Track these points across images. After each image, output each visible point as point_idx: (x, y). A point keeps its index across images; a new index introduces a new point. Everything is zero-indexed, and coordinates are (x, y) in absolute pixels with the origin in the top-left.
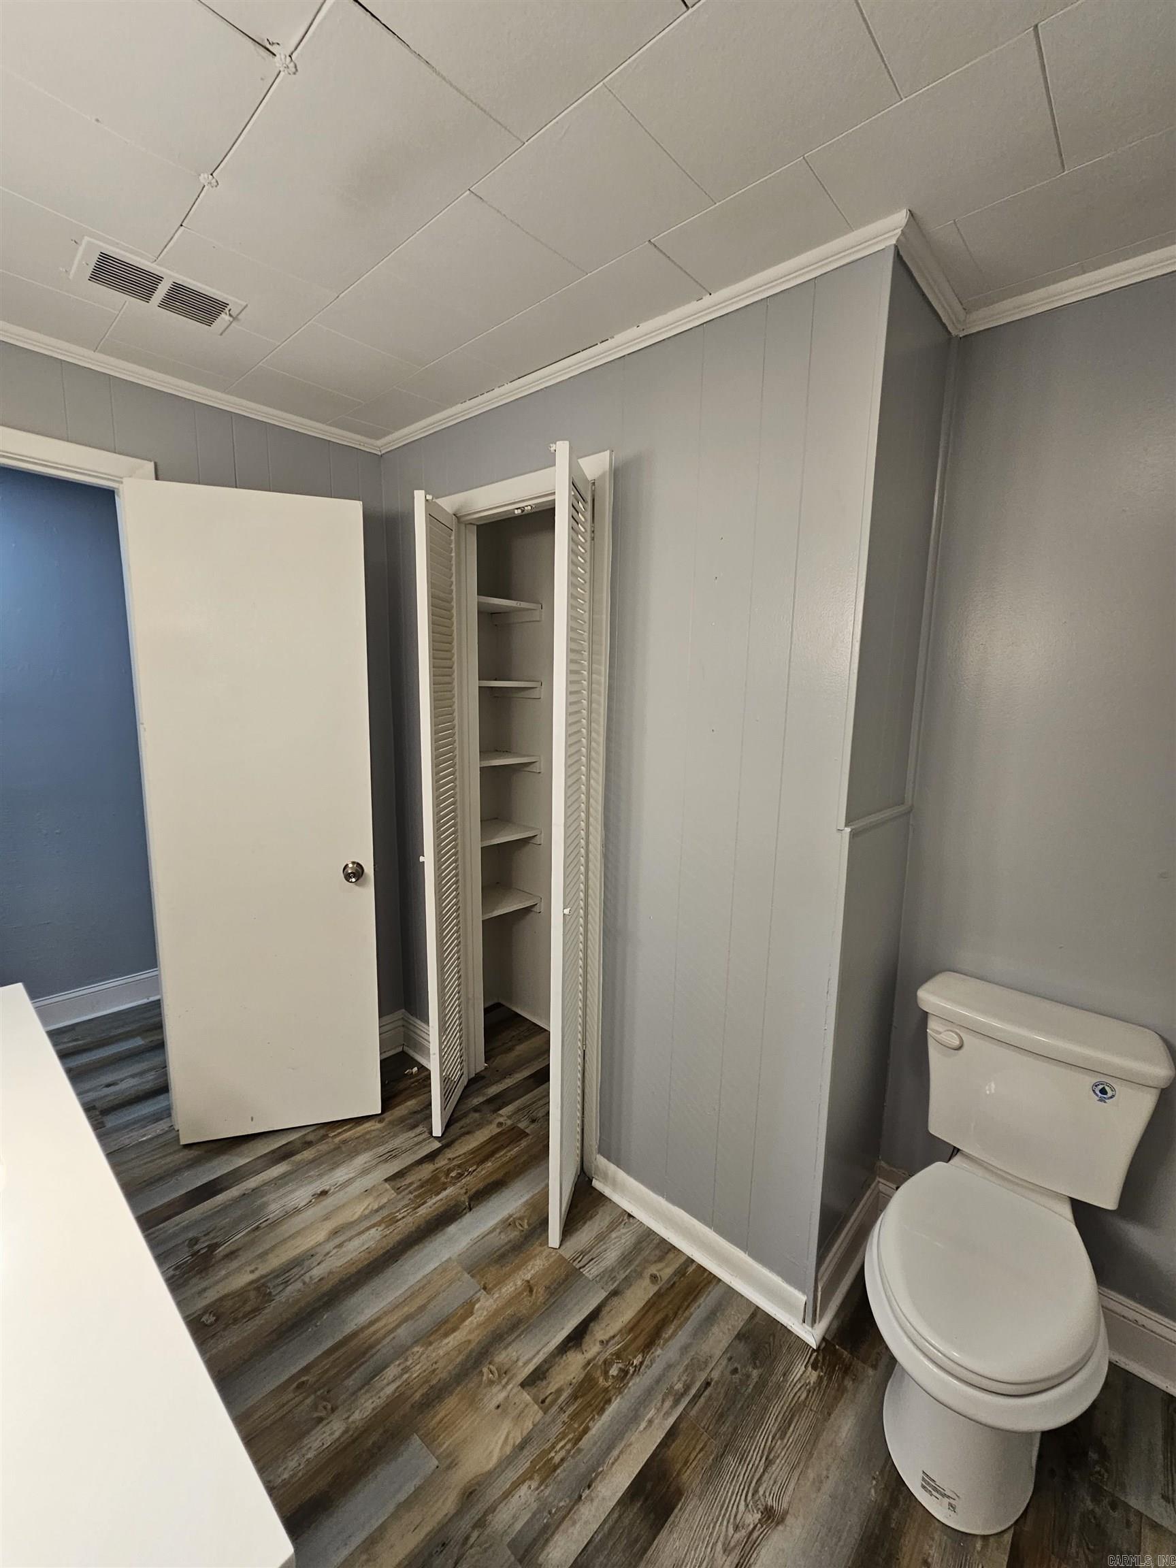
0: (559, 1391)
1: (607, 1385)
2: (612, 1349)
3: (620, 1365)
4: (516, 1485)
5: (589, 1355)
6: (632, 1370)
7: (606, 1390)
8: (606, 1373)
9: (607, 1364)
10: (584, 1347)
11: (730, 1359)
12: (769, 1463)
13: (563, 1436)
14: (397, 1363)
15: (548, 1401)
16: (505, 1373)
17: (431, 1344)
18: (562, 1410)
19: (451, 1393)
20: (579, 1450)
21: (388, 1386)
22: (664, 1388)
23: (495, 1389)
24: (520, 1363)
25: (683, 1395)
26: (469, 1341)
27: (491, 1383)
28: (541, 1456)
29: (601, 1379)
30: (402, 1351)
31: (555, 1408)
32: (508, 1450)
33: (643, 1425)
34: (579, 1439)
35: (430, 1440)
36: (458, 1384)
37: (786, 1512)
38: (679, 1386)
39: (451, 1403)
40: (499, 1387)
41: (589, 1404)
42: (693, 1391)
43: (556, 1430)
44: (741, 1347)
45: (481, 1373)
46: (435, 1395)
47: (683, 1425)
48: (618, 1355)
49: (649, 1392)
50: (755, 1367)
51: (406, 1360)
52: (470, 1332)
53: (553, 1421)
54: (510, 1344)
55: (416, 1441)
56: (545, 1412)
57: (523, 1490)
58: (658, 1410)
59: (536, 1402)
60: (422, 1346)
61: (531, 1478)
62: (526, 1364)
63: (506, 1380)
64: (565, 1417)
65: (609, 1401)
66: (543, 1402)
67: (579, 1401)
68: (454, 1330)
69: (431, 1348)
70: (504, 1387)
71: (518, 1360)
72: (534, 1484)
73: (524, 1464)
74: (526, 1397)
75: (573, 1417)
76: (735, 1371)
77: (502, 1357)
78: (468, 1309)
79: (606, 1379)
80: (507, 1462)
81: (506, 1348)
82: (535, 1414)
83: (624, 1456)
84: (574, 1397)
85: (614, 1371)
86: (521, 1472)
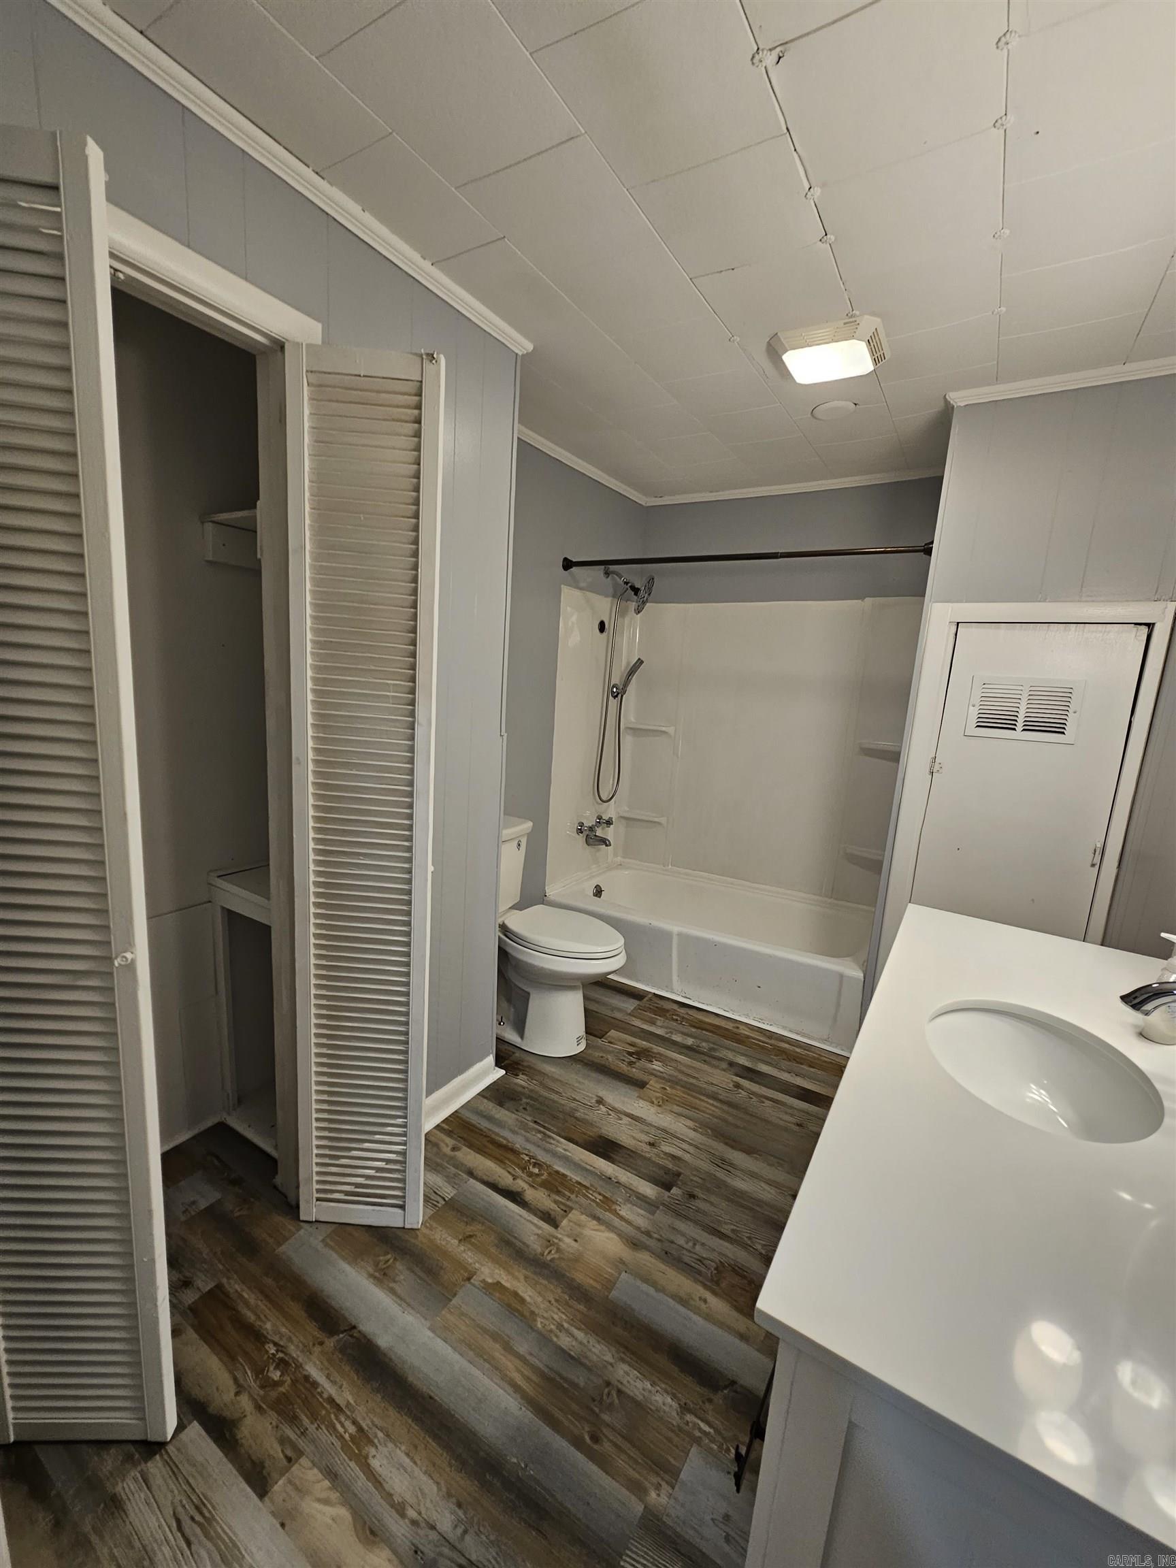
0: (556, 1202)
1: (546, 1174)
2: (519, 1172)
3: (531, 1167)
4: (622, 1218)
5: (526, 1186)
6: (532, 1160)
7: (550, 1174)
8: (537, 1175)
9: (531, 1175)
10: (520, 1190)
11: (517, 1111)
12: (575, 1099)
13: (585, 1196)
14: (555, 1339)
15: (564, 1209)
16: (549, 1241)
17: (532, 1313)
18: (569, 1199)
19: (573, 1280)
20: (592, 1185)
21: (576, 1339)
22: (540, 1143)
23: (562, 1245)
24: (540, 1232)
25: (544, 1134)
26: (526, 1277)
27: (558, 1250)
28: (601, 1207)
29: (543, 1177)
30: (544, 1339)
31: (568, 1203)
32: (603, 1228)
33: (568, 1153)
34: (585, 1186)
35: (610, 1284)
36: (563, 1276)
37: (597, 1096)
38: (539, 1136)
39: (580, 1277)
40: (561, 1244)
41: (562, 1184)
42: (542, 1129)
43: (582, 1200)
44: (507, 1105)
45: (552, 1260)
46: (578, 1293)
47: (563, 1134)
48: (523, 1169)
49: (547, 1151)
50: (521, 1100)
51: (551, 1331)
52: (517, 1279)
53: (577, 1202)
54: (524, 1243)
55: (614, 1294)
56: (571, 1209)
57: (622, 1213)
58: (557, 1146)
59: (567, 1216)
60: (535, 1320)
61: (615, 1210)
62: (539, 1228)
63: (554, 1240)
64: (573, 1197)
65: (557, 1172)
66: (565, 1211)
67: (559, 1188)
68: (516, 1294)
69: (537, 1311)
70: (560, 1240)
71: (538, 1235)
72: (618, 1208)
73: (608, 1216)
74: (565, 1223)
75: (572, 1192)
76: (524, 1109)
77: (536, 1246)
78: (495, 1288)
79: (543, 1175)
80: (610, 1227)
81: (528, 1246)
82: (575, 1215)
83: (589, 1163)
84: (558, 1192)
85: (536, 1171)
86: (613, 1216)
